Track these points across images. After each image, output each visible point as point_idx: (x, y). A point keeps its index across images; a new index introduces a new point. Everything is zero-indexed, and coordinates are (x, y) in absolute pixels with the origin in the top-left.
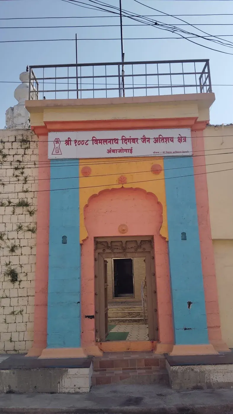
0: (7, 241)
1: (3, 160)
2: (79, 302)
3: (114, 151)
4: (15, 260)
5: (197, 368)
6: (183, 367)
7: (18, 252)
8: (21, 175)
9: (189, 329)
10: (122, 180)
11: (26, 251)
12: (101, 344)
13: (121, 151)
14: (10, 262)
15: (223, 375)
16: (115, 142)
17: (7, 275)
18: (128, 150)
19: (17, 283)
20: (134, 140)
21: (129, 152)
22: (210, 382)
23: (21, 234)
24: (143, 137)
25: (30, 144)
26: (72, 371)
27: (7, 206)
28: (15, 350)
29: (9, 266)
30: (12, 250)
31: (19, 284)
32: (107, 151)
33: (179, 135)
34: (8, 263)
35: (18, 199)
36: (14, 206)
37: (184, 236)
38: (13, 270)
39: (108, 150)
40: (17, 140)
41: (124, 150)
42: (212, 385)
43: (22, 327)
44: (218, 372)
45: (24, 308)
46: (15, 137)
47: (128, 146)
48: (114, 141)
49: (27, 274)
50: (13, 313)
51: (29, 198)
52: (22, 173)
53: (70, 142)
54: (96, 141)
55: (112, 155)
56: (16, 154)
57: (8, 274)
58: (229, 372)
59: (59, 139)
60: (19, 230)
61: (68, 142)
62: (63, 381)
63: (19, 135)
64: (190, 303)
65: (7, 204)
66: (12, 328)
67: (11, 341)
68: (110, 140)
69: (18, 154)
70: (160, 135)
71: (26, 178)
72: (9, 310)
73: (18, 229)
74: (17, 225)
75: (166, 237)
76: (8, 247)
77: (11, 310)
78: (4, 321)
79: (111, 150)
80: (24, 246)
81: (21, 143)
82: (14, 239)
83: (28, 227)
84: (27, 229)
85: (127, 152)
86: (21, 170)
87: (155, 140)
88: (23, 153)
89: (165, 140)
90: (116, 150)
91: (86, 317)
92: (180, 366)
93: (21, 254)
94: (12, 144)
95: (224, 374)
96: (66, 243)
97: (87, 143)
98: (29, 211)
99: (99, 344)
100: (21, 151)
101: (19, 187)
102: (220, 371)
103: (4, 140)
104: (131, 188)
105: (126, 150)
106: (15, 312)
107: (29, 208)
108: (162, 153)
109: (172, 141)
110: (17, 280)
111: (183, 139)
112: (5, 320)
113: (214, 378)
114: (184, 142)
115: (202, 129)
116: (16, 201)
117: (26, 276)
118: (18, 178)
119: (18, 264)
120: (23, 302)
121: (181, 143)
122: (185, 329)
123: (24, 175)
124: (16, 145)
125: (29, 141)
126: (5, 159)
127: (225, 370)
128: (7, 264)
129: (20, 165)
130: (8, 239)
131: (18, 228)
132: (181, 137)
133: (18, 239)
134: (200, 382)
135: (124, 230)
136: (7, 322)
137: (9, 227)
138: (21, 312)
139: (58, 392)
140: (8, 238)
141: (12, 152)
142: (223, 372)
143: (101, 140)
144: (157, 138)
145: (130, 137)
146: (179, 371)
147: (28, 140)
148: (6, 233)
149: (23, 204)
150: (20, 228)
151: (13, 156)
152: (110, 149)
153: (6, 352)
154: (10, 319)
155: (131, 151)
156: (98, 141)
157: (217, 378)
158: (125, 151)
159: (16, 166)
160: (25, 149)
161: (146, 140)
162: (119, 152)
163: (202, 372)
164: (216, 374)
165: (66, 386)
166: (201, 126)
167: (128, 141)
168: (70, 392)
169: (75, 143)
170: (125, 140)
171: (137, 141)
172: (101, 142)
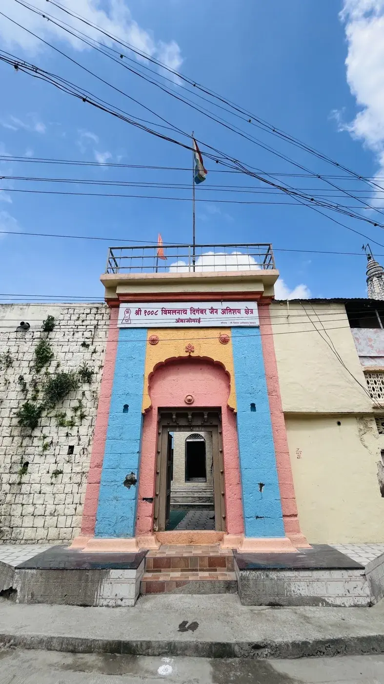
2: (136, 481)
3: (182, 321)
5: (273, 575)
9: (261, 517)
10: (190, 349)
12: (159, 534)
13: (189, 321)
15: (308, 586)
16: (183, 312)
18: (196, 320)
20: (202, 311)
21: (197, 322)
22: (291, 596)
24: (212, 308)
25: (103, 316)
26: (114, 573)
29: (66, 437)
33: (247, 307)
34: (66, 434)
37: (253, 408)
39: (176, 320)
41: (192, 320)
42: (295, 600)
43: (71, 510)
44: (300, 581)
47: (197, 316)
54: (165, 311)
55: (181, 324)
58: (315, 580)
59: (130, 309)
61: (138, 312)
62: (102, 587)
64: (261, 485)
68: (179, 310)
70: (228, 307)
75: (234, 408)
83: (90, 395)
85: (195, 322)
87: (222, 311)
88: (96, 324)
89: (232, 312)
90: (185, 320)
91: (144, 499)
92: (252, 570)
95: (308, 583)
96: (128, 412)
97: (156, 314)
99: (157, 534)
100: (94, 322)
102: (303, 578)
104: (199, 357)
105: (194, 320)
108: (230, 324)
109: (240, 313)
110: (72, 454)
113: (296, 589)
114: (251, 314)
115: (268, 304)
121: (248, 314)
122: (257, 517)
124: (90, 317)
127: (310, 578)
128: (64, 435)
132: (248, 310)
134: (278, 595)
135: (190, 401)
139: (95, 604)
142: (308, 580)
143: (171, 311)
144: (225, 310)
145: (198, 308)
146: (251, 577)
147: (102, 312)
152: (178, 319)
153: (49, 542)
155: (199, 321)
156: (167, 312)
157: (299, 590)
159: (87, 336)
160: (98, 320)
161: (214, 311)
162: (187, 322)
163: (280, 580)
164: (298, 583)
165: (105, 595)
166: (267, 301)
167: (197, 312)
168: (110, 604)
169: (145, 313)
170: (193, 311)
171: (205, 312)
172: (170, 313)
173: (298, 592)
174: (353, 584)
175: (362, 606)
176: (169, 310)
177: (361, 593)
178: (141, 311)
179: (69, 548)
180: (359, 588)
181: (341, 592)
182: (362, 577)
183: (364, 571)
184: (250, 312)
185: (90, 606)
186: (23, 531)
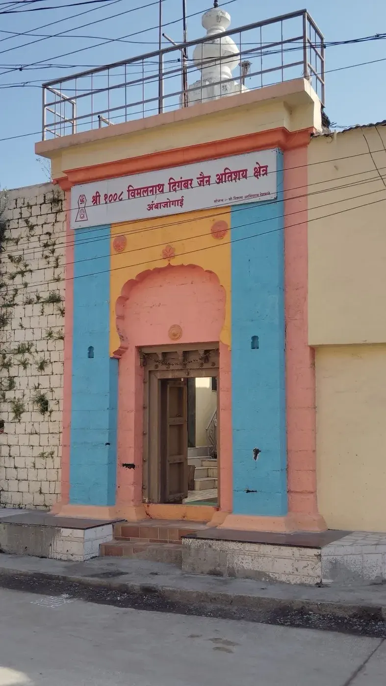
0: (35, 354)
1: (30, 235)
2: (108, 444)
3: (157, 206)
4: (44, 382)
5: (217, 545)
6: (198, 540)
7: (48, 370)
8: (51, 255)
9: (253, 491)
10: (169, 254)
11: (58, 368)
12: (148, 506)
13: (166, 204)
14: (39, 384)
15: (253, 560)
16: (159, 190)
17: (35, 402)
18: (176, 202)
19: (48, 413)
20: (186, 184)
21: (178, 205)
22: (233, 568)
23: (51, 344)
24: (201, 175)
25: (62, 204)
26: (66, 532)
27: (35, 303)
28: (46, 506)
29: (37, 390)
30: (42, 367)
31: (50, 416)
32: (148, 207)
33: (257, 163)
34: (37, 385)
35: (49, 292)
36: (43, 302)
37: (255, 342)
38: (43, 396)
39: (148, 205)
40: (46, 201)
41: (171, 203)
42: (236, 572)
43: (53, 475)
44: (245, 554)
45: (55, 449)
46: (45, 197)
47: (175, 196)
48: (157, 188)
49: (58, 402)
50: (42, 455)
51: (60, 289)
52: (53, 251)
53: (98, 198)
54: (134, 192)
55: (155, 213)
56: (45, 223)
57: (38, 402)
58: (261, 555)
59: (84, 195)
60: (49, 338)
61: (96, 199)
62: (55, 543)
63: (49, 192)
64: (257, 452)
65: (36, 299)
66: (42, 474)
67: (41, 493)
68: (153, 187)
69: (48, 222)
70: (227, 169)
71: (57, 259)
72: (38, 451)
73: (47, 337)
74: (47, 331)
75: (229, 345)
76: (37, 363)
77: (41, 450)
78: (32, 465)
79: (152, 205)
80: (55, 362)
81: (51, 204)
82: (43, 351)
83: (59, 332)
84: (57, 336)
85: (175, 206)
86: (51, 248)
87: (218, 179)
88: (54, 221)
89: (233, 176)
90: (160, 203)
91: (124, 465)
92: (195, 540)
93: (51, 374)
94: (40, 208)
95: (253, 558)
96: (93, 357)
97: (120, 198)
98: (60, 310)
99: (146, 505)
100: (51, 218)
101: (49, 274)
102: (248, 552)
103: (31, 204)
104: (182, 266)
105: (174, 202)
106: (45, 453)
107: (60, 305)
108: (228, 201)
109: (245, 177)
110: (47, 410)
111: (263, 171)
112: (34, 464)
113: (239, 562)
114: (263, 175)
116: (45, 296)
117: (58, 405)
118: (48, 259)
119: (48, 387)
120: (54, 440)
121: (258, 178)
122: (248, 491)
123: (56, 254)
124: (46, 208)
125: (61, 200)
126: (32, 233)
127: (256, 553)
128: (36, 387)
129: (50, 239)
130: (37, 352)
131: (47, 335)
132: (260, 168)
133: (48, 351)
134: (219, 566)
135: (175, 335)
136: (36, 467)
137: (38, 335)
138: (52, 454)
139: (50, 557)
140: (36, 350)
141: (41, 220)
142: (253, 555)
143: (140, 189)
144: (222, 175)
145: (181, 178)
146: (193, 546)
147: (60, 198)
148: (34, 342)
149: (54, 299)
150: (50, 334)
151: (42, 227)
152: (152, 203)
153: (36, 508)
154: (40, 462)
155: (181, 202)
156: (136, 191)
157: (243, 563)
158: (173, 204)
159: (45, 242)
160: (57, 213)
161: (205, 179)
162: (164, 207)
163: (223, 551)
164: (242, 556)
165: (59, 550)
166: (301, 139)
167: (178, 186)
168: (63, 558)
169: (105, 199)
170: (174, 185)
171: (191, 184)
172: (140, 194)
173: (241, 564)
174: (304, 563)
175: (310, 586)
176: (137, 189)
177: (311, 572)
178: (99, 196)
179: (58, 515)
180: (309, 567)
181: (289, 569)
182: (316, 558)
183: (319, 551)
184: (262, 173)
185: (46, 558)
186: (10, 495)
